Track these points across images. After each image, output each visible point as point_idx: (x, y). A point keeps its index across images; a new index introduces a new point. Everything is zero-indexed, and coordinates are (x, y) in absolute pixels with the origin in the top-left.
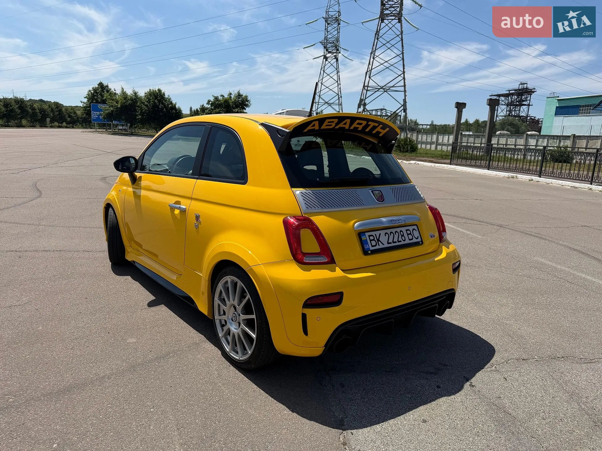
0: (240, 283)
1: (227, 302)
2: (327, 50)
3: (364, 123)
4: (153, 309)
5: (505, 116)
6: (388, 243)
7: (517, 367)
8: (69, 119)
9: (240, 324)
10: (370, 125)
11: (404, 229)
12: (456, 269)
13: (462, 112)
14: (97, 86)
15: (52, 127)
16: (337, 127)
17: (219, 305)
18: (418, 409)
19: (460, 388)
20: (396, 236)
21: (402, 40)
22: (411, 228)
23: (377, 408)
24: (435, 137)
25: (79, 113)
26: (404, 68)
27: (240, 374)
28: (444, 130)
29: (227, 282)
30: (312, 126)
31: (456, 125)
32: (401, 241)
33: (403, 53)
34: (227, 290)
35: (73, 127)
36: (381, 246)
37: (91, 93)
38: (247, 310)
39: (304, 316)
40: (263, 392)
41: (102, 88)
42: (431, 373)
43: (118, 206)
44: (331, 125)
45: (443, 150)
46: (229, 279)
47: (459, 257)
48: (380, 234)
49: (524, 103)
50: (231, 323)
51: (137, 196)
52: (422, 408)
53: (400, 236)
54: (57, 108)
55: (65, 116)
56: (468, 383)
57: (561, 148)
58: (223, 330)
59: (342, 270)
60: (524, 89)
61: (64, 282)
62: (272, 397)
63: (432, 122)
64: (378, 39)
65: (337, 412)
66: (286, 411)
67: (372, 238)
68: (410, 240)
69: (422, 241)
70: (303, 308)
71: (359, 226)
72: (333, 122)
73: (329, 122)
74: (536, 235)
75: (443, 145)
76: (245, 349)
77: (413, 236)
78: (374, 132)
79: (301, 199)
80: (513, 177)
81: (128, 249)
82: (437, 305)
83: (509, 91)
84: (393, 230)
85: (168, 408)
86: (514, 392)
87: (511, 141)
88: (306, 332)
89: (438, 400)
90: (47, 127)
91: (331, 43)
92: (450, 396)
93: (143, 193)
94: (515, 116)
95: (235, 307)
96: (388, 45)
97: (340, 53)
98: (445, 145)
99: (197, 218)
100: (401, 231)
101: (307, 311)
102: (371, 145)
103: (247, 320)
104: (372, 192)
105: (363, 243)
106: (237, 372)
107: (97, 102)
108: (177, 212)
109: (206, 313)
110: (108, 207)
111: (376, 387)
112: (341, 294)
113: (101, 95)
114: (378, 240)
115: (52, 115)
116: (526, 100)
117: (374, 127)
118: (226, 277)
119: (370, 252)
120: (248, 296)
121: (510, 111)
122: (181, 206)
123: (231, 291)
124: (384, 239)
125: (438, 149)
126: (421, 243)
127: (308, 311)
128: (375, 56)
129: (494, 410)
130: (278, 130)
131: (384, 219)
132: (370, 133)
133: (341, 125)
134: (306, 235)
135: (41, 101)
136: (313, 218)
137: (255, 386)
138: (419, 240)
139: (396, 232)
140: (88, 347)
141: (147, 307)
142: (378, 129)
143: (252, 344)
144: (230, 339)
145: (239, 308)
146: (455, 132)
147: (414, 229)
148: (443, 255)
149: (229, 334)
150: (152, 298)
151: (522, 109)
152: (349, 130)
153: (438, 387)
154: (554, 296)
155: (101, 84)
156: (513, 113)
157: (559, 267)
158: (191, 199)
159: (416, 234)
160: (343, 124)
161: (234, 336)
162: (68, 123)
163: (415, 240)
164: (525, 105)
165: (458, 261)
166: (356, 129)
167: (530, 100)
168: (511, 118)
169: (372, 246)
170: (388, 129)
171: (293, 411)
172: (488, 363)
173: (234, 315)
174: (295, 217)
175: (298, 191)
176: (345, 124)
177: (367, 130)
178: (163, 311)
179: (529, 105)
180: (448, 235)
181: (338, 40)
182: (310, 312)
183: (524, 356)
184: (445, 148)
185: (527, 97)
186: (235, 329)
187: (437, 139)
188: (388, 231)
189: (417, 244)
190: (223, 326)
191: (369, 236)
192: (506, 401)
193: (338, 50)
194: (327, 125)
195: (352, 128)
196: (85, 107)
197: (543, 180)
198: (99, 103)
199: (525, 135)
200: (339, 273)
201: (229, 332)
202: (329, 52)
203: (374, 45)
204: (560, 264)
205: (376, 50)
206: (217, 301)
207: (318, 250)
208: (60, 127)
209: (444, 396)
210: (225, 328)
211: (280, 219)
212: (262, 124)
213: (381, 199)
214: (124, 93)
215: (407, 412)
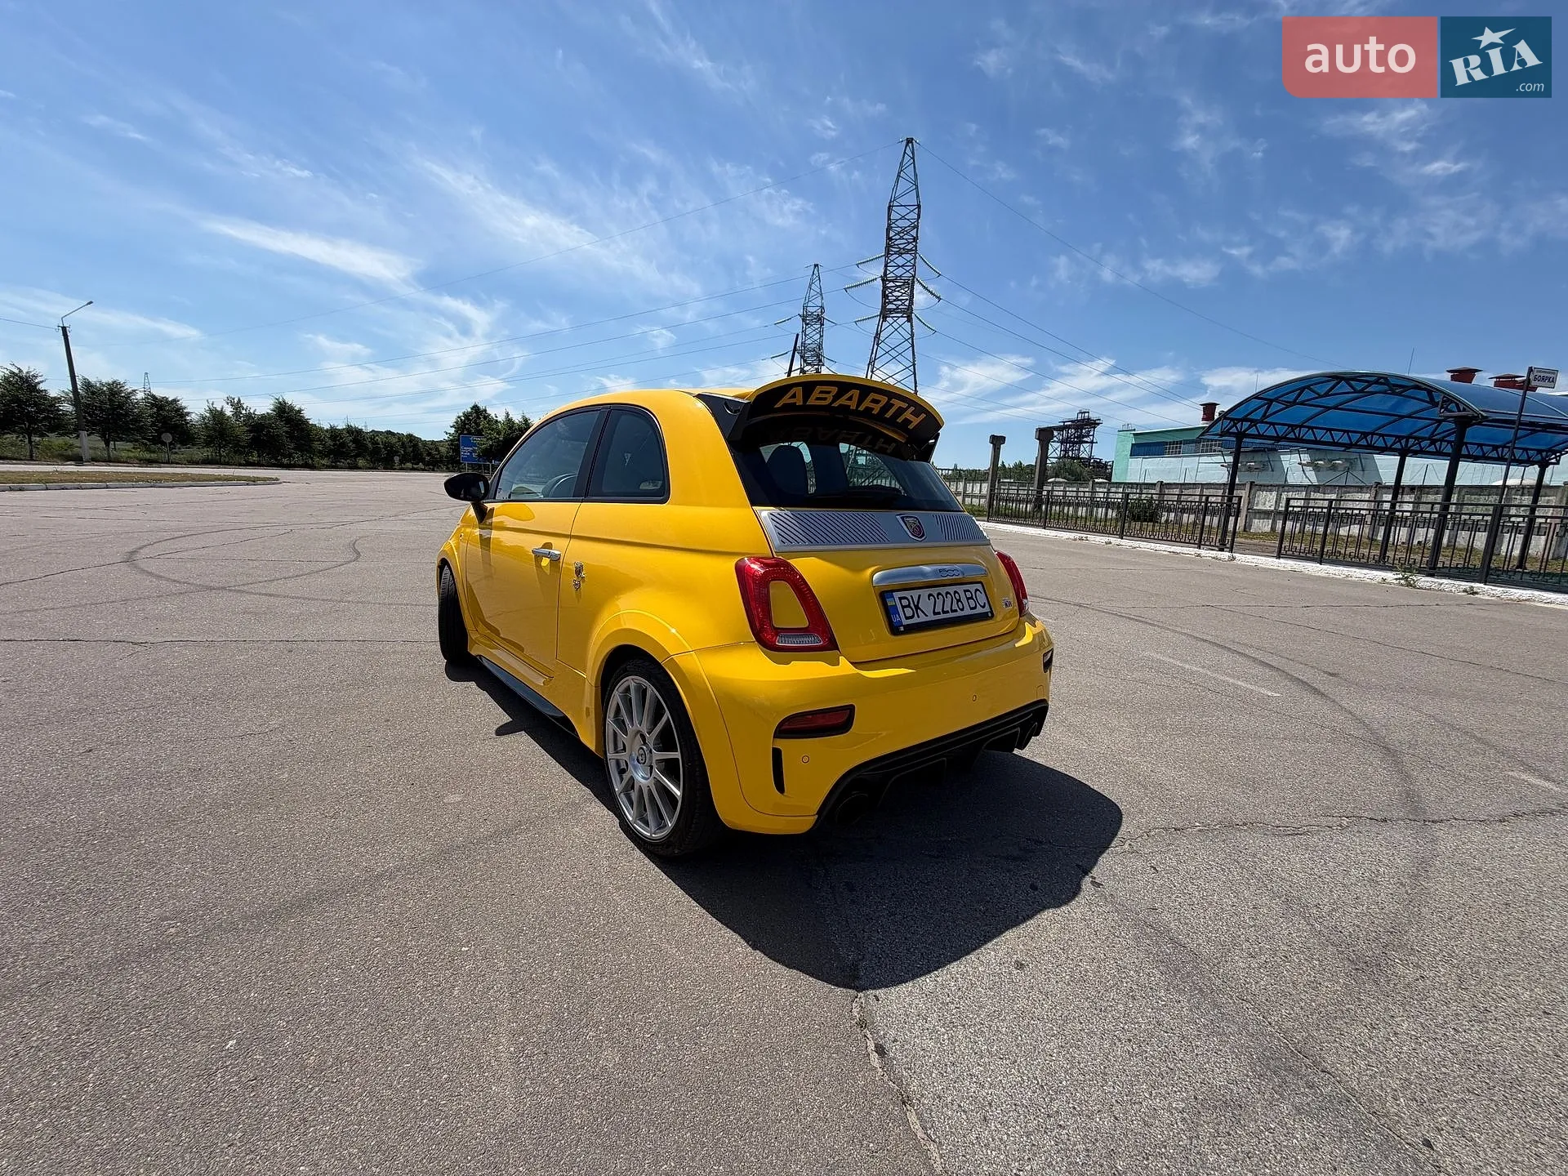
0: (651, 690)
1: (629, 727)
2: (805, 361)
3: (884, 400)
4: (506, 739)
5: (1059, 458)
6: (935, 613)
7: (1169, 845)
8: (427, 458)
9: (651, 767)
10: (894, 405)
11: (960, 589)
12: (1048, 665)
13: (999, 449)
14: (470, 410)
15: (402, 469)
16: (836, 405)
17: (615, 734)
18: (1002, 938)
19: (1075, 892)
20: (948, 601)
21: (913, 346)
22: (972, 588)
23: (923, 935)
24: (961, 485)
25: (443, 450)
26: (916, 387)
27: (652, 865)
28: (974, 476)
29: (628, 689)
30: (791, 398)
31: (991, 470)
32: (956, 611)
33: (914, 365)
34: (628, 702)
35: (433, 470)
36: (923, 619)
37: (461, 420)
38: (665, 743)
39: (777, 754)
40: (695, 904)
41: (477, 413)
42: (1015, 859)
43: (457, 563)
44: (825, 399)
45: (973, 503)
46: (632, 681)
47: (1050, 643)
48: (920, 596)
49: (1085, 439)
50: (635, 768)
51: (485, 542)
52: (1010, 935)
53: (954, 600)
54: (410, 441)
55: (421, 454)
56: (1088, 879)
57: (1142, 500)
58: (622, 779)
59: (852, 663)
60: (1084, 419)
61: (355, 692)
62: (713, 915)
63: (956, 465)
64: (878, 345)
65: (842, 948)
66: (741, 947)
67: (905, 602)
68: (972, 609)
69: (992, 612)
70: (774, 737)
71: (882, 579)
72: (829, 392)
73: (821, 392)
74: (1137, 618)
75: (973, 496)
76: (662, 818)
77: (976, 601)
78: (899, 420)
79: (769, 525)
80: (1081, 539)
81: (473, 635)
82: (1019, 729)
83: (1064, 422)
84: (943, 590)
85: (497, 944)
86: (1177, 897)
87: (1071, 492)
88: (780, 786)
89: (1039, 916)
90: (395, 469)
91: (810, 351)
92: (1059, 907)
93: (495, 534)
94: (1072, 458)
95: (643, 737)
96: (893, 353)
97: (823, 365)
98: (976, 497)
99: (579, 571)
100: (955, 592)
101: (782, 744)
102: (894, 445)
103: (667, 761)
104: (902, 518)
105: (889, 612)
106: (647, 861)
107: (470, 433)
108: (545, 562)
109: (592, 747)
110: (444, 564)
111: (915, 890)
112: (851, 708)
113: (475, 423)
114: (917, 607)
115: (403, 452)
116: (1089, 436)
117: (901, 411)
118: (627, 678)
119: (902, 629)
120: (667, 715)
121: (1066, 451)
122: (552, 551)
123: (636, 705)
124: (926, 605)
125: (967, 503)
126: (990, 615)
127: (784, 744)
128: (875, 369)
129: (1150, 938)
130: (726, 403)
131: (927, 569)
132: (892, 423)
133: (842, 401)
134: (781, 595)
135: (389, 432)
136: (794, 562)
137: (681, 892)
138: (987, 609)
139: (947, 593)
140: (366, 812)
141: (494, 736)
142: (908, 415)
143: (675, 809)
144: (634, 795)
145: (651, 739)
146: (990, 478)
147: (977, 590)
148: (1027, 639)
149: (633, 788)
150: (507, 719)
151: (1082, 449)
152: (856, 413)
153: (1034, 887)
154: (1195, 714)
155: (476, 408)
156: (1070, 453)
157: (1187, 666)
158: (570, 537)
159: (982, 599)
160: (847, 400)
161: (641, 790)
162: (427, 464)
163: (979, 610)
164: (1087, 442)
165: (1049, 652)
166: (868, 410)
167: (1093, 435)
168: (1067, 461)
169: (907, 618)
170: (923, 416)
171: (754, 947)
172: (1114, 837)
173: (641, 752)
174: (757, 560)
175: (765, 512)
176: (850, 399)
177: (888, 415)
178: (523, 742)
179: (1092, 442)
180: (1031, 605)
181: (820, 346)
182: (787, 746)
183: (1176, 823)
184: (975, 501)
185: (1089, 432)
186: (643, 778)
187: (965, 488)
188: (934, 591)
189: (984, 617)
190: (622, 772)
191: (900, 599)
192: (1166, 917)
193: (820, 361)
194: (818, 399)
195: (861, 408)
196: (451, 440)
197: (1126, 543)
198: (473, 434)
199: (1091, 483)
200: (845, 667)
201: (631, 784)
202: (809, 364)
203: (872, 353)
204: (1186, 661)
205: (875, 359)
206: (611, 725)
207: (804, 622)
208: (413, 469)
209: (1049, 908)
210: (626, 776)
211: (730, 565)
212: (700, 397)
213: (919, 532)
214: (509, 421)
215: (983, 944)
